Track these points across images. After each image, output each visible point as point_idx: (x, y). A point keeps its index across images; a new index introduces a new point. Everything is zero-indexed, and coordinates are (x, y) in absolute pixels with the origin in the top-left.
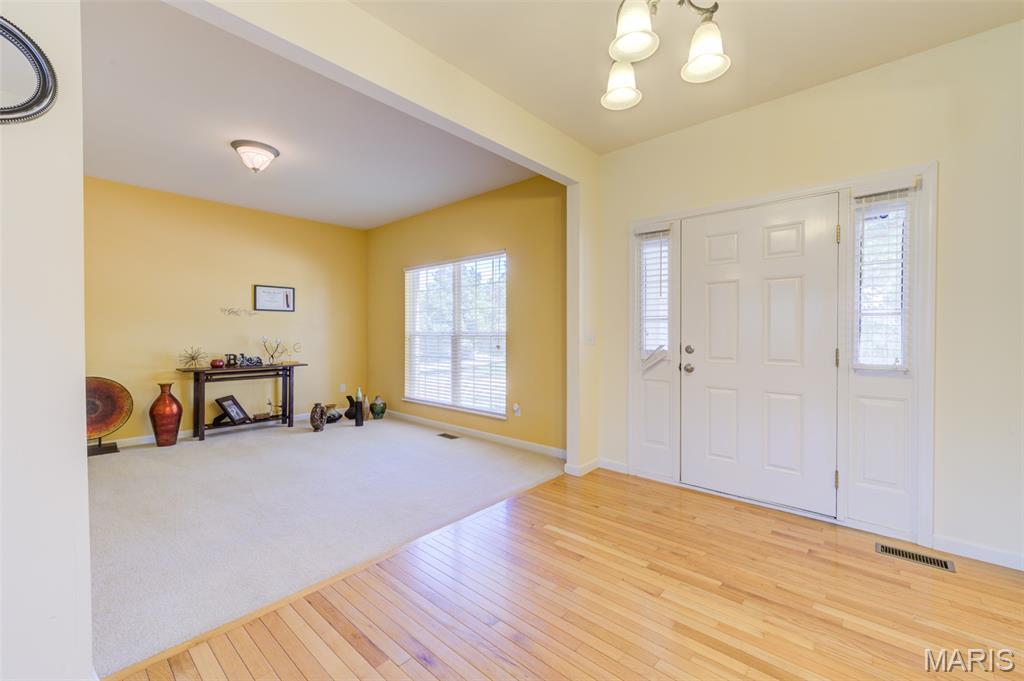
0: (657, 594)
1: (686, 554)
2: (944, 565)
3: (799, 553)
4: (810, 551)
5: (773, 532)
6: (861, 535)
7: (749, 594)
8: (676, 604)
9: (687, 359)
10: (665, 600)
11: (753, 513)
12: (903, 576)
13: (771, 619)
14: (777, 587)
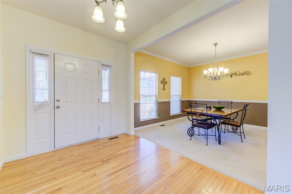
0: (95, 175)
1: (85, 163)
2: (117, 137)
3: (102, 147)
4: (103, 146)
5: (93, 147)
6: (102, 139)
7: (107, 160)
8: (101, 173)
9: (57, 104)
10: (98, 174)
11: (83, 145)
12: (117, 142)
13: (116, 160)
14: (109, 155)
